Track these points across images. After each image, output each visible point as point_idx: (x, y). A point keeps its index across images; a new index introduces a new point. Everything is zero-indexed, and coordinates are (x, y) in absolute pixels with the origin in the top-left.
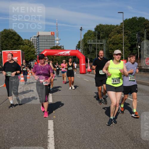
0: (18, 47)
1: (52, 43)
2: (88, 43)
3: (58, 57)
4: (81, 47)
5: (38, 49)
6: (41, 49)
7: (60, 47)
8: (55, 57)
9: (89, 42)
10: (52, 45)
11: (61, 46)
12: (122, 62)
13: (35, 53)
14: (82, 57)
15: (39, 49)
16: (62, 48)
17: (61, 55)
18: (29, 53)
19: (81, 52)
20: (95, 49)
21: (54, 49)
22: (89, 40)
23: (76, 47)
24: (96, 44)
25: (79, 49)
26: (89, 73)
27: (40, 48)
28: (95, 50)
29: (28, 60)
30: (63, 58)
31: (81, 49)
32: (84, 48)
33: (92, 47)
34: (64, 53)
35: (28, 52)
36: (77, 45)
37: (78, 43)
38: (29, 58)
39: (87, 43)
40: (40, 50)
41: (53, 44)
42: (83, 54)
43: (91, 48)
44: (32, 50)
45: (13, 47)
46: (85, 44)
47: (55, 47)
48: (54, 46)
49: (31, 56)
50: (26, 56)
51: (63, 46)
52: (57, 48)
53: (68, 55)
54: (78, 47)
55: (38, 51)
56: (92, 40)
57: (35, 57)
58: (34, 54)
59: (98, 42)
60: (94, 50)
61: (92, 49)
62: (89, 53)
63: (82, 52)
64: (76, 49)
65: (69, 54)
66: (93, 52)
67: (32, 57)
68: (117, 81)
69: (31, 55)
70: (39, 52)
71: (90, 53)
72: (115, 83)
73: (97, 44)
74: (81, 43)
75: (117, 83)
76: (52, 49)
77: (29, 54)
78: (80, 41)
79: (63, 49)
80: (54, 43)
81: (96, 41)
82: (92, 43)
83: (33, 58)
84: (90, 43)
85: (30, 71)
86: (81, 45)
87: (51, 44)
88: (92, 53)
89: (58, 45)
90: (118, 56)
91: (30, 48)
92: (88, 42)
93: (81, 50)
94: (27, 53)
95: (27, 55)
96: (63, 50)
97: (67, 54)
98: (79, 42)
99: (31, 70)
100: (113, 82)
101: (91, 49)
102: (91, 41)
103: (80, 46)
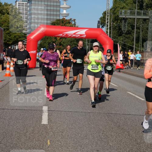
1: (55, 13)
2: (120, 16)
3: (64, 39)
4: (108, 22)
7: (69, 22)
8: (58, 38)
9: (123, 14)
10: (55, 18)
11: (71, 19)
12: (100, 52)
14: (107, 42)
16: (73, 23)
17: (70, 37)
19: (107, 32)
20: (133, 27)
21: (58, 24)
22: (123, 11)
23: (99, 22)
24: (134, 19)
25: (102, 27)
26: (120, 71)
28: (133, 29)
29: (10, 43)
30: (74, 41)
31: (107, 26)
32: (113, 24)
33: (126, 24)
34: (74, 34)
36: (101, 19)
37: (102, 16)
38: (11, 39)
39: (118, 16)
41: (56, 15)
42: (110, 36)
43: (125, 26)
46: (116, 17)
47: (59, 20)
48: (58, 18)
51: (74, 20)
52: (63, 22)
53: (83, 37)
54: (102, 22)
56: (129, 11)
57: (23, 37)
59: (139, 14)
60: (130, 29)
61: (127, 26)
62: (120, 35)
63: (109, 31)
64: (98, 27)
65: (85, 36)
66: (129, 33)
67: (17, 37)
68: (95, 67)
71: (124, 35)
72: (93, 68)
73: (137, 18)
74: (108, 16)
75: (95, 69)
76: (54, 24)
78: (106, 11)
79: (75, 24)
80: (58, 13)
81: (135, 13)
82: (127, 17)
84: (124, 17)
86: (108, 19)
87: (53, 15)
88: (126, 34)
89: (66, 17)
90: (96, 47)
92: (121, 13)
93: (107, 29)
95: (9, 33)
96: (74, 27)
97: (81, 35)
98: (105, 13)
100: (92, 68)
101: (125, 28)
102: (125, 13)
103: (105, 21)
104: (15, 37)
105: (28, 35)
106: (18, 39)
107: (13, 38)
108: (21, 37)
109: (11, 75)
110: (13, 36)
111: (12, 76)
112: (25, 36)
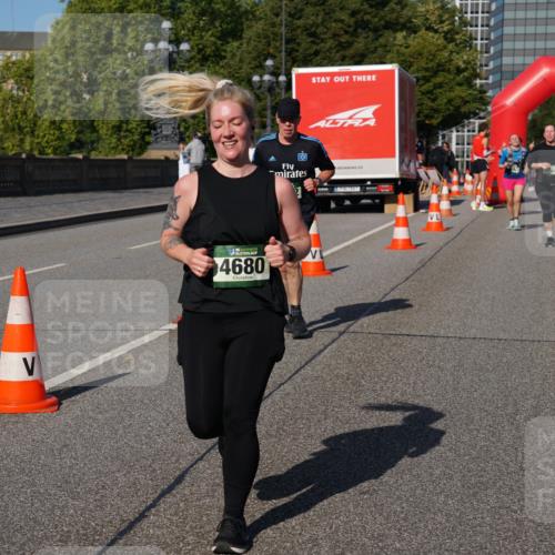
0: (382, 40)
5: (492, 50)
6: (514, 52)
13: (477, 76)
15: (500, 54)
18: (438, 80)
27: (507, 45)
29: (435, 122)
35: (435, 73)
38: (436, 111)
40: (507, 60)
44: (460, 60)
45: (350, 44)
49: (452, 95)
50: (423, 94)
55: (491, 65)
57: (475, 100)
58: (469, 83)
67: (458, 102)
69: (451, 90)
70: (499, 69)
77: (440, 86)
83: (463, 110)
85: (445, 190)
91: (451, 46)
94: (427, 80)
95: (430, 92)
99: (450, 181)
104: (450, 101)
105: (490, 93)
106: (459, 107)
107: (443, 107)
108: (468, 102)
109: (445, 225)
110: (445, 100)
111: (448, 229)
112: (481, 98)
